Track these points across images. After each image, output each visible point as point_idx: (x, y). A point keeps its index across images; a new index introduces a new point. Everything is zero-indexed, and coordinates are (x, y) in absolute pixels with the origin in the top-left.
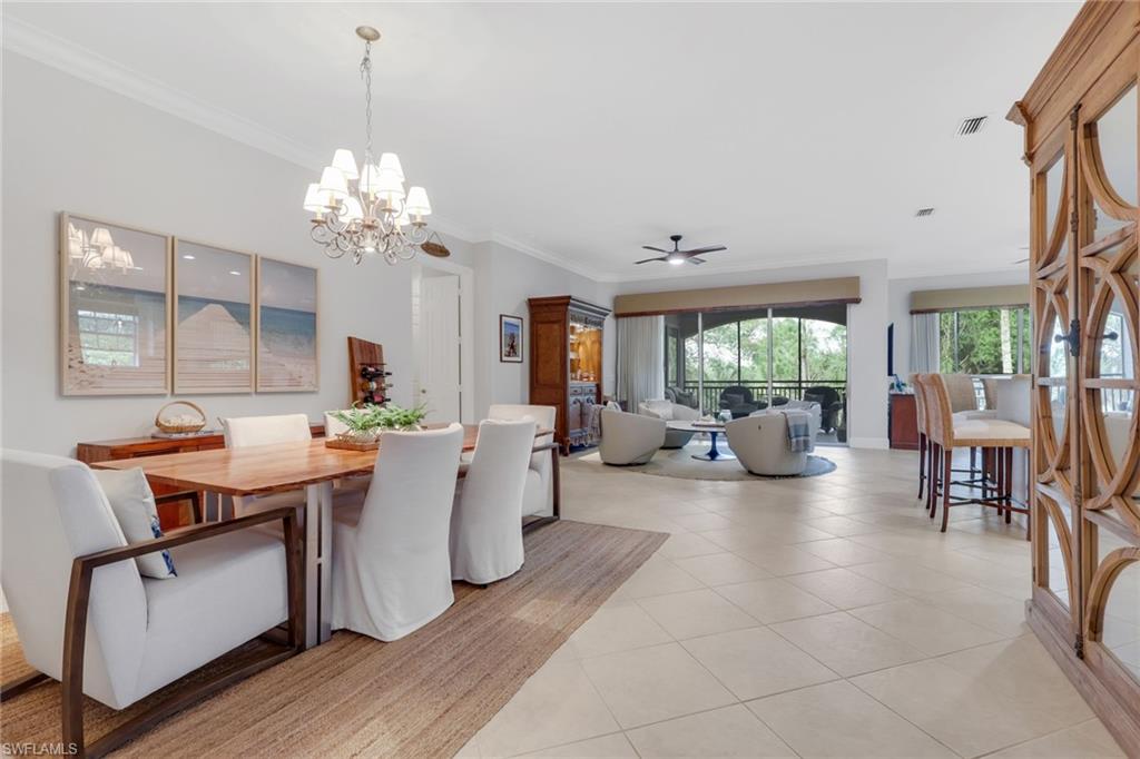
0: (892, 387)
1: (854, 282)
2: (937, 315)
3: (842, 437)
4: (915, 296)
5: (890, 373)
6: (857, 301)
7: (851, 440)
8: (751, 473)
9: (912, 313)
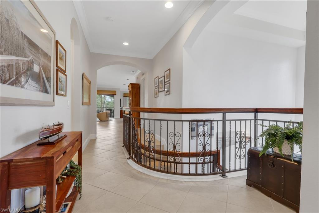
0: (121, 109)
1: (115, 92)
2: (127, 97)
3: (113, 117)
4: (124, 94)
5: (120, 106)
6: (116, 95)
7: (115, 117)
8: (101, 121)
9: (124, 97)
